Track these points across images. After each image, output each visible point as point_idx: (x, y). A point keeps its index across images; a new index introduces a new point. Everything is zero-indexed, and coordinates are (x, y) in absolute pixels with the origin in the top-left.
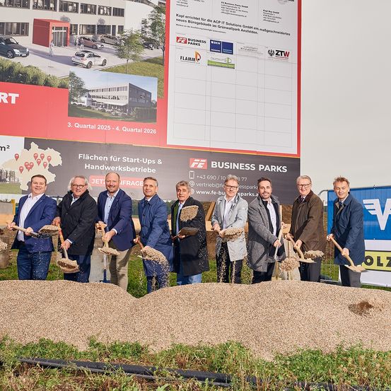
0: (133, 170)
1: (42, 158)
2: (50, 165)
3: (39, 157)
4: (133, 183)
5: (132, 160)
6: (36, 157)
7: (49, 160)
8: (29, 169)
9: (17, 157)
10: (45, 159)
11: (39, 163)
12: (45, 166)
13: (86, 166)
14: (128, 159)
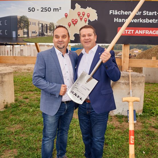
0: (151, 21)
1: (84, 15)
2: (89, 20)
3: (81, 15)
4: (151, 32)
5: (151, 14)
6: (79, 15)
7: (88, 16)
8: (74, 24)
9: (66, 16)
10: (86, 16)
11: (81, 19)
12: (86, 21)
13: (115, 20)
14: (147, 12)
